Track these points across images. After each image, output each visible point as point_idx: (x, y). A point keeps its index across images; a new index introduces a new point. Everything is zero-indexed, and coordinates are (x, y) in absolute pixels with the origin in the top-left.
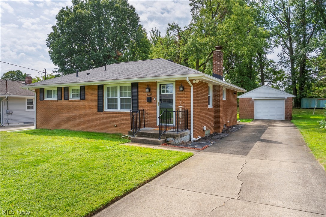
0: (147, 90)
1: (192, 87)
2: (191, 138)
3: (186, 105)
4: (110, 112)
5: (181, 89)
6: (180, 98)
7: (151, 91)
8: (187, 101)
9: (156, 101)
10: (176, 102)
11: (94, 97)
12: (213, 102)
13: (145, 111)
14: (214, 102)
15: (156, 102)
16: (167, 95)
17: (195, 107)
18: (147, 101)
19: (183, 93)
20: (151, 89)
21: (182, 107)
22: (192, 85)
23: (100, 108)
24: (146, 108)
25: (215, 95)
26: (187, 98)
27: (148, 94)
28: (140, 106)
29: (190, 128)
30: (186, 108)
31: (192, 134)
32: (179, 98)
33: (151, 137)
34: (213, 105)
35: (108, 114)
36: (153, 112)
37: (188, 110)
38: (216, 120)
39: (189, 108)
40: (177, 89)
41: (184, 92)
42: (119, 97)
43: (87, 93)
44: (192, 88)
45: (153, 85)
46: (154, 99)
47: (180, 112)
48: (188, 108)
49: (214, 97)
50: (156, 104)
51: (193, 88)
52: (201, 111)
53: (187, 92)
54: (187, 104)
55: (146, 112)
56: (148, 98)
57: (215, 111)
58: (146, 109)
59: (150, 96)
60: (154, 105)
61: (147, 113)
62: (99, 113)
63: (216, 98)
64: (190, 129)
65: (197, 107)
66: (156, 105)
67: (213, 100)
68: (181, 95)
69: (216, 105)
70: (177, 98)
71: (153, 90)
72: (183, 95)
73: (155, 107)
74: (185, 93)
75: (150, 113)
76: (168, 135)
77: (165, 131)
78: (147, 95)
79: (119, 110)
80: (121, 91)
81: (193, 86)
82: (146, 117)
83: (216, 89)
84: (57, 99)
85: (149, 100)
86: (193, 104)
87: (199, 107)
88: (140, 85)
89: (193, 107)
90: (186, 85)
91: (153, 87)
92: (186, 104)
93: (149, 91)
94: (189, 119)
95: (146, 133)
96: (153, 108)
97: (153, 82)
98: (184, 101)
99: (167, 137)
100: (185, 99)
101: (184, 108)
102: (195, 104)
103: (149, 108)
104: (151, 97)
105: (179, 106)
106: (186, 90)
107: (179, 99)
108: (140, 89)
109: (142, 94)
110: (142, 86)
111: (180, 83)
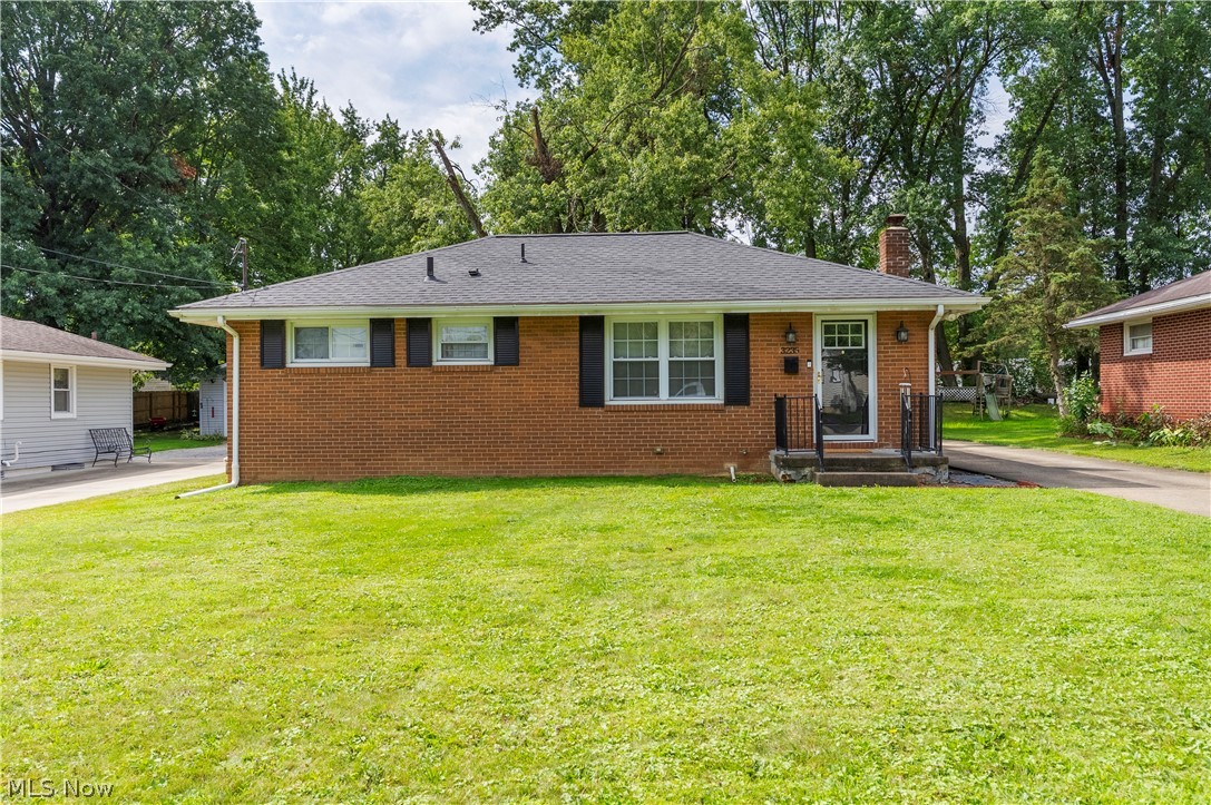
4: (627, 406)
5: (903, 336)
6: (892, 361)
9: (812, 370)
10: (879, 373)
11: (561, 356)
15: (812, 373)
16: (843, 352)
18: (784, 371)
19: (902, 348)
21: (909, 384)
23: (590, 395)
28: (756, 387)
32: (888, 361)
35: (628, 414)
36: (801, 403)
40: (884, 335)
42: (664, 358)
43: (525, 341)
45: (802, 324)
46: (809, 364)
50: (812, 378)
53: (914, 343)
54: (916, 377)
56: (784, 361)
59: (793, 355)
60: (806, 382)
62: (584, 410)
66: (812, 382)
70: (883, 361)
71: (804, 336)
72: (901, 351)
73: (809, 386)
75: (793, 407)
78: (782, 351)
79: (664, 397)
80: (671, 337)
84: (369, 365)
85: (791, 366)
88: (756, 320)
90: (912, 326)
91: (804, 328)
96: (803, 391)
97: (802, 314)
104: (797, 359)
105: (902, 384)
107: (890, 365)
108: (757, 332)
109: (762, 349)
110: (764, 324)
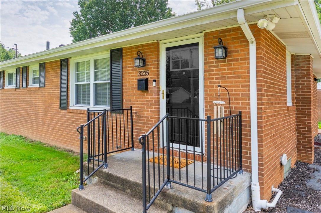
0: (138, 63)
1: (254, 44)
2: (253, 198)
3: (235, 99)
4: (76, 110)
5: (220, 52)
6: (217, 78)
7: (148, 65)
8: (238, 86)
9: (159, 88)
10: (206, 91)
12: (292, 92)
13: (136, 110)
14: (296, 92)
15: (159, 91)
16: (184, 73)
17: (262, 104)
18: (139, 89)
19: (225, 65)
20: (147, 60)
21: (223, 102)
22: (254, 39)
23: (64, 103)
24: (138, 104)
25: (297, 78)
26: (238, 77)
27: (140, 72)
28: (126, 101)
29: (250, 167)
30: (235, 108)
31: (256, 188)
32: (213, 79)
33: (129, 191)
34: (293, 100)
35: (75, 115)
36: (151, 115)
37: (240, 112)
38: (302, 134)
39: (246, 108)
40: (209, 55)
41: (228, 61)
42: (92, 82)
43: (47, 75)
44: (253, 48)
45: (151, 52)
46: (154, 83)
47: (217, 120)
48: (242, 108)
49: (296, 81)
50: (159, 95)
51: (257, 49)
52: (275, 116)
53: (237, 60)
54: (239, 95)
55: (136, 113)
56: (139, 81)
57: (296, 114)
58: (137, 107)
59: (146, 77)
60: (153, 98)
61: (138, 116)
62: (62, 111)
63: (301, 84)
64: (249, 169)
65: (269, 104)
66: (159, 98)
67: (292, 89)
68: (220, 70)
69: (301, 101)
70: (208, 79)
71: (152, 62)
72: (225, 70)
73: (155, 101)
74: (230, 65)
75: (146, 117)
76: (177, 199)
77: (169, 181)
78: (139, 74)
79: (92, 106)
80: (95, 69)
81: (257, 44)
82: (137, 126)
83: (298, 65)
84: (15, 88)
85: (143, 86)
86: (258, 95)
87: (272, 104)
88: (126, 53)
89: (258, 104)
90: (235, 43)
91: (151, 55)
92: (234, 95)
93: (141, 64)
94: (246, 139)
95: (118, 178)
96: (151, 105)
97: (151, 44)
98: (229, 86)
99: (173, 205)
100: (231, 82)
101: (229, 108)
102: (262, 95)
103: (144, 104)
104: (147, 80)
105: (215, 102)
106: (233, 56)
107: (215, 83)
108: (126, 61)
109: (129, 73)
110: (129, 55)
111: (216, 37)
